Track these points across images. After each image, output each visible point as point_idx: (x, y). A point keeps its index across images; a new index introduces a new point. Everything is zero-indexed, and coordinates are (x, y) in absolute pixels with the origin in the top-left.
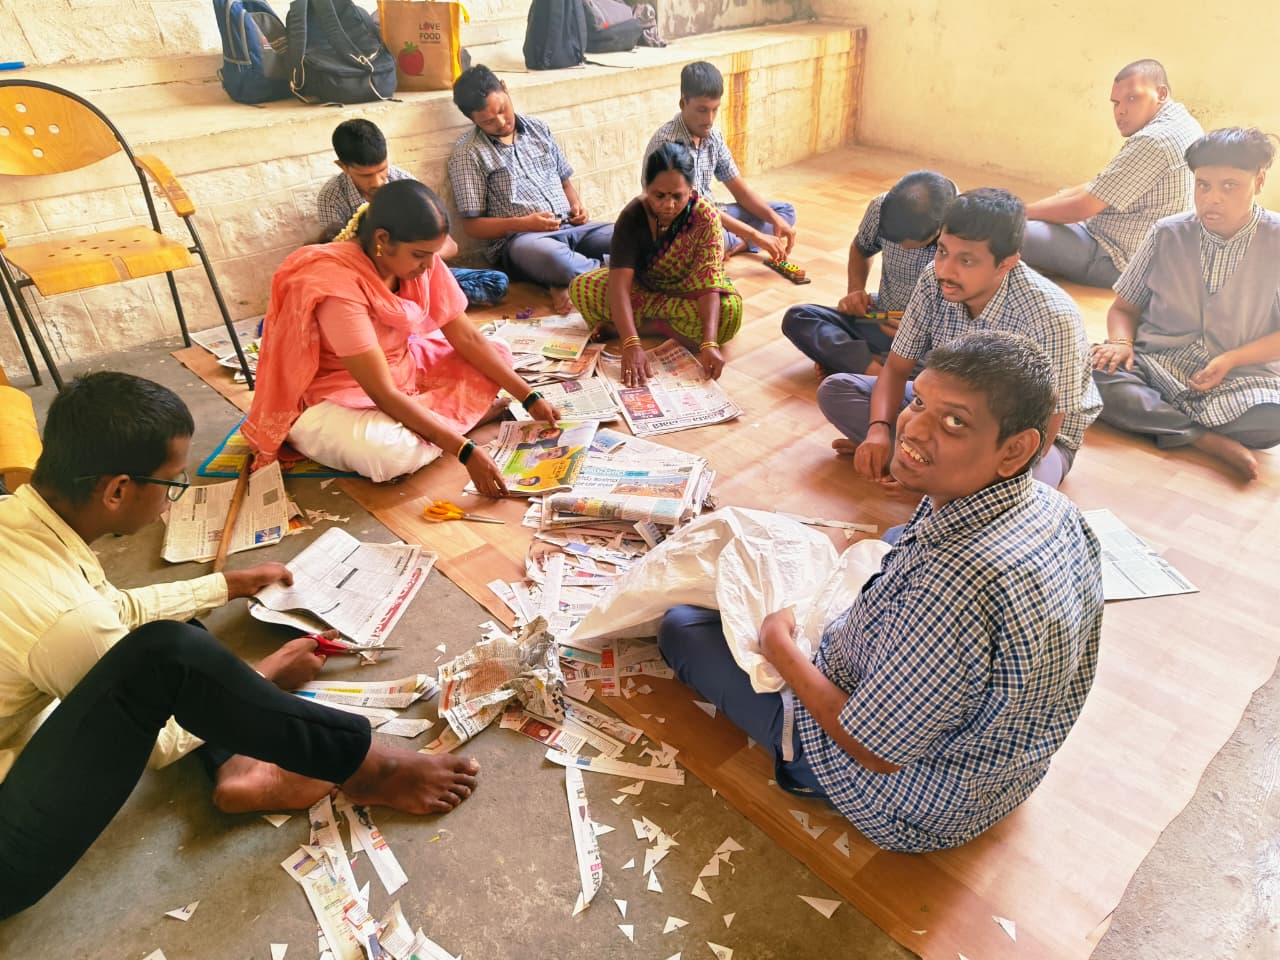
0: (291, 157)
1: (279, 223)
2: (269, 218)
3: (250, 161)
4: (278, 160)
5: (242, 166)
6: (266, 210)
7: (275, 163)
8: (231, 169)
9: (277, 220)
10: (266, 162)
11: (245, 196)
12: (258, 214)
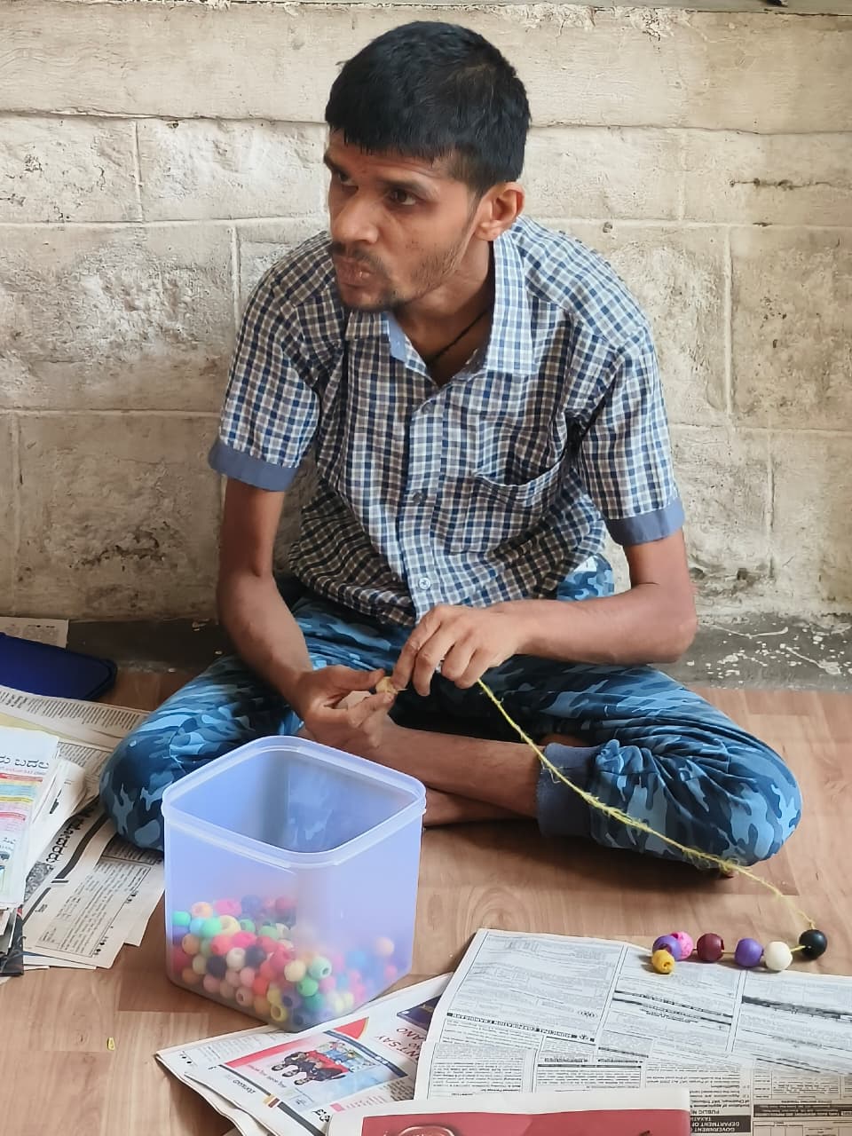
0: (272, 123)
1: (164, 331)
2: (132, 308)
3: (118, 105)
4: (218, 120)
5: (82, 116)
6: (127, 279)
7: (212, 131)
8: (43, 122)
9: (156, 316)
10: (174, 122)
11: (63, 218)
12: (94, 284)
